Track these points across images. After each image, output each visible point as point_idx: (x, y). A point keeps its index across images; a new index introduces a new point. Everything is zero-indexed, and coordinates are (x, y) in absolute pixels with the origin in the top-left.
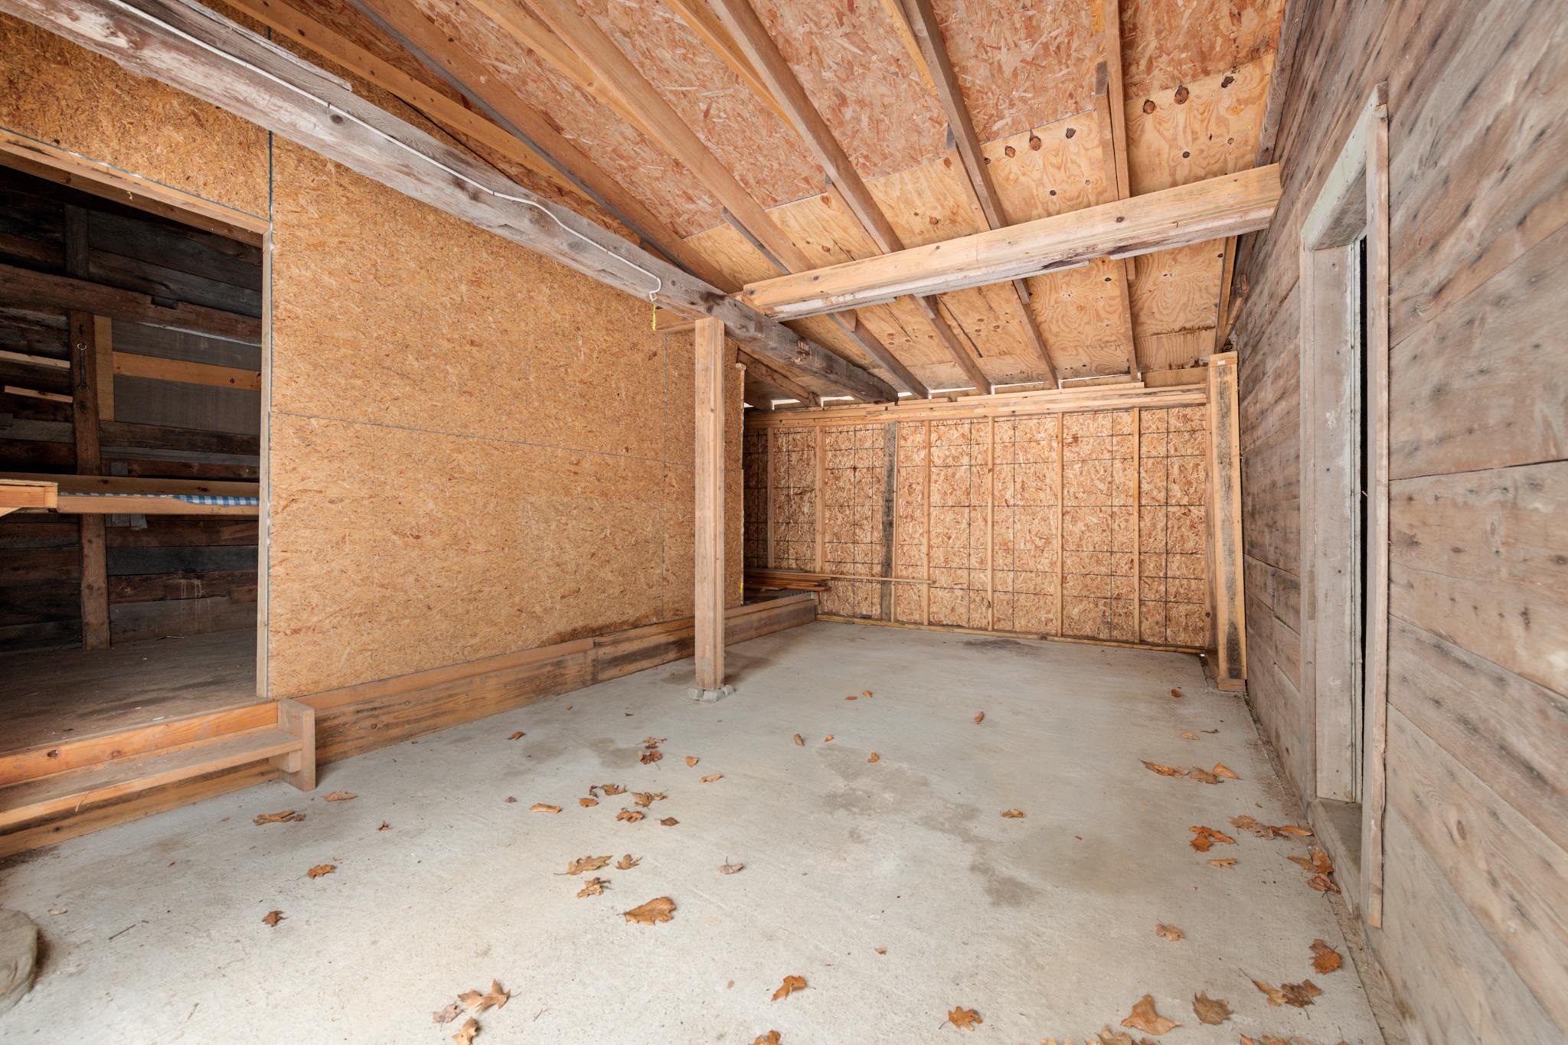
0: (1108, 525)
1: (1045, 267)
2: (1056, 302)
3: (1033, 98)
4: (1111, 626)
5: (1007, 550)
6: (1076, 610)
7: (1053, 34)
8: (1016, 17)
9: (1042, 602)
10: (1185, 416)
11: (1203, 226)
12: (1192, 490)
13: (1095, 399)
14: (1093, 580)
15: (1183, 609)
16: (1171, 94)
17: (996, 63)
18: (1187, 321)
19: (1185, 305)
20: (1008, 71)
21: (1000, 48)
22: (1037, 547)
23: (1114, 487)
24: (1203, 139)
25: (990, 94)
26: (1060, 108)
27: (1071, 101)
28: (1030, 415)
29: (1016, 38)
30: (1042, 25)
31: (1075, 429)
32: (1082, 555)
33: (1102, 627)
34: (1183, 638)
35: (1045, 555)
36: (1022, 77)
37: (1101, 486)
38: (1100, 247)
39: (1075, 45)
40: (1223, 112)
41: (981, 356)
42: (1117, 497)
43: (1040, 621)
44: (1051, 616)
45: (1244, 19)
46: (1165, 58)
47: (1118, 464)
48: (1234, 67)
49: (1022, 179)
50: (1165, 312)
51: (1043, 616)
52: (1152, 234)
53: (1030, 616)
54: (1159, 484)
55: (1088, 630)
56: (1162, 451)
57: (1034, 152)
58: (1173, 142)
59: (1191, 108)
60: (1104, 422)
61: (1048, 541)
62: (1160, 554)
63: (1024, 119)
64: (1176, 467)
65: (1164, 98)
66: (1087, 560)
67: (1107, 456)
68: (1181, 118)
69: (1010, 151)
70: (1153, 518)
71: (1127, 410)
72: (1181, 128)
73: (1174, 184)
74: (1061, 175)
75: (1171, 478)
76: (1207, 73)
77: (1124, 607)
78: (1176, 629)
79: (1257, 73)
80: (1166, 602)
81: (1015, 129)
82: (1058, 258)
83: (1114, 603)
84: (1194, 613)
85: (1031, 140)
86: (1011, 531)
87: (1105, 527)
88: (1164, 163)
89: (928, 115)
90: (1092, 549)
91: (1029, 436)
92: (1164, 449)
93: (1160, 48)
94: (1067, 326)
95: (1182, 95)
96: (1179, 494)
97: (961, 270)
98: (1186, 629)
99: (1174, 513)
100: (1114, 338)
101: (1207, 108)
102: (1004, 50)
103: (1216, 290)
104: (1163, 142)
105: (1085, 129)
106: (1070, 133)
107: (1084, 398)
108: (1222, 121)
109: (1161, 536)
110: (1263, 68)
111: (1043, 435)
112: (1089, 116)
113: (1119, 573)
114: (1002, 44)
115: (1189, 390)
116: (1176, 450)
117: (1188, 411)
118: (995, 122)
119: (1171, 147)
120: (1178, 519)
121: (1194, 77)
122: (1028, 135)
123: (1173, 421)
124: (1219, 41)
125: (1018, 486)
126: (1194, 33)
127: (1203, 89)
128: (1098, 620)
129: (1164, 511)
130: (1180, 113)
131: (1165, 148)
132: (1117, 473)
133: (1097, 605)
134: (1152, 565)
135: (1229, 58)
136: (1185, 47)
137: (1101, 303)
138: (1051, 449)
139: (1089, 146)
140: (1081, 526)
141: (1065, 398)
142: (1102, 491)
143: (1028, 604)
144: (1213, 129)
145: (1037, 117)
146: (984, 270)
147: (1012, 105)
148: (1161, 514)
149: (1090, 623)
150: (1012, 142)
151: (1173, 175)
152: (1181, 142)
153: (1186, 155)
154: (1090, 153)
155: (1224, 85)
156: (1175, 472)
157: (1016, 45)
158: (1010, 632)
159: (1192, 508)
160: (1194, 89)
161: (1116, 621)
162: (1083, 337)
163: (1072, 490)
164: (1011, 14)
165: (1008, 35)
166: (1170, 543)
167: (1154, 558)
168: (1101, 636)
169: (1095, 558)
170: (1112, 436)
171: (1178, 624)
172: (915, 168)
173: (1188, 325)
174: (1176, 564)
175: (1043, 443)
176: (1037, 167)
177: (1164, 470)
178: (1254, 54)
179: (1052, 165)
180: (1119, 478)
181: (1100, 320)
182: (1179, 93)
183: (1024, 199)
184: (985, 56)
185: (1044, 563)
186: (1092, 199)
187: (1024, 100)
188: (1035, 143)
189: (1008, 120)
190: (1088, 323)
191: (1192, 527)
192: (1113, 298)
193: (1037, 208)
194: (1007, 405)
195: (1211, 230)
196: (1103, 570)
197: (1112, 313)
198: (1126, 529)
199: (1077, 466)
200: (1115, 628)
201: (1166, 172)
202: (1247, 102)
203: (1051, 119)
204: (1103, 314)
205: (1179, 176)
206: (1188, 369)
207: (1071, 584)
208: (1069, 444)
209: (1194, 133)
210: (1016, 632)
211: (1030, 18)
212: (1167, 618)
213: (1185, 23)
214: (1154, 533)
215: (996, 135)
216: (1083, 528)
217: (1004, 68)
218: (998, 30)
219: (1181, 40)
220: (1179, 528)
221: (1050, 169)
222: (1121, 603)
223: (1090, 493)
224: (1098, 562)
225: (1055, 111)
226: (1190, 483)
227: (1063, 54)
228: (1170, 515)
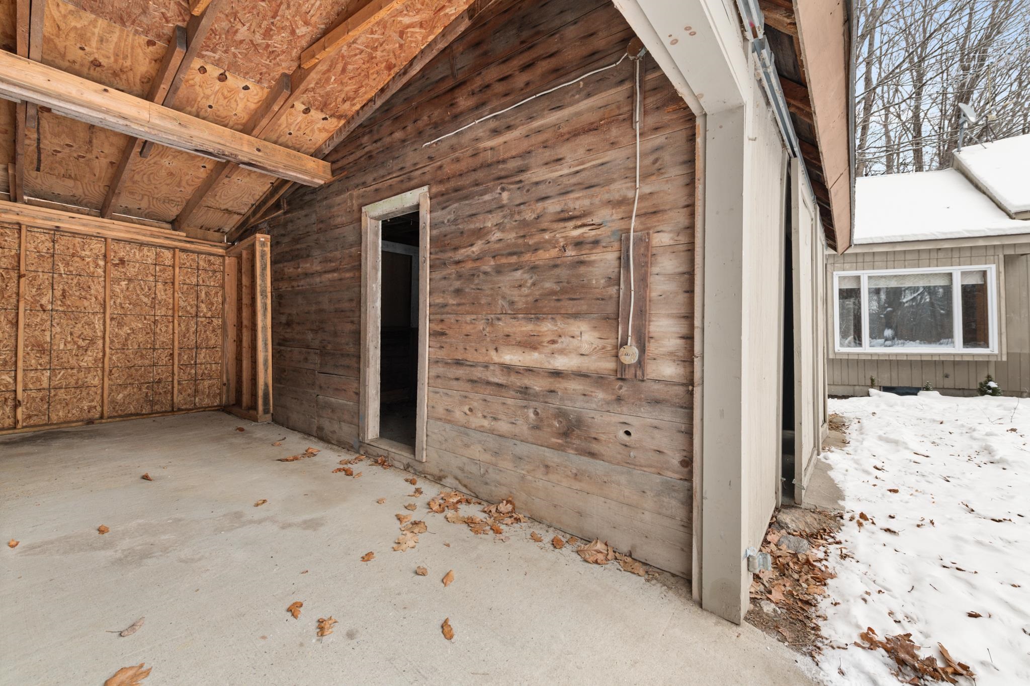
0: (151, 329)
1: (196, 150)
2: (155, 163)
3: (241, 59)
4: (152, 403)
5: (43, 351)
6: (121, 395)
7: (276, 45)
8: (265, 23)
9: (84, 394)
10: (209, 261)
11: (294, 174)
12: (214, 308)
13: (144, 235)
14: (137, 370)
15: (207, 383)
16: (303, 107)
17: (235, 29)
18: (232, 207)
19: (237, 198)
20: (239, 37)
21: (244, 25)
22: (79, 347)
23: (157, 302)
24: (301, 133)
25: (218, 37)
26: (251, 74)
27: (258, 76)
28: (74, 234)
29: (256, 30)
30: (274, 37)
31: (122, 254)
32: (127, 352)
33: (144, 405)
34: (206, 401)
35: (89, 353)
36: (244, 46)
37: (145, 300)
38: (240, 157)
39: (281, 57)
40: (315, 128)
41: (38, 169)
42: (160, 309)
43: (82, 410)
44: (93, 404)
45: (346, 104)
46: (312, 94)
47: (160, 286)
48: (331, 116)
49: (197, 87)
50: (223, 197)
51: (85, 405)
52: (270, 165)
53: (70, 407)
54: (192, 303)
55: (132, 409)
56: (194, 281)
57: (217, 81)
58: (289, 125)
59: (306, 118)
60: (150, 255)
61: (92, 342)
62: (192, 349)
63: (227, 63)
64: (203, 293)
65: (300, 107)
66: (132, 356)
67: (151, 279)
68: (300, 119)
69: (203, 70)
70: (187, 325)
71: (168, 248)
72: (296, 122)
73: (275, 143)
74: (223, 102)
75: (200, 300)
76: (322, 111)
77: (163, 388)
78: (201, 397)
79: (336, 124)
80: (196, 380)
81: (217, 63)
82: (211, 150)
83: (155, 386)
84: (214, 385)
85: (221, 74)
86: (48, 333)
87: (149, 331)
88: (279, 131)
89: (163, 10)
90: (136, 347)
91: (71, 251)
92: (196, 280)
93: (313, 89)
94: (149, 180)
95: (307, 111)
96: (205, 310)
97: (125, 118)
98: (208, 396)
99: (202, 322)
100: (179, 200)
101: (312, 122)
102: (245, 28)
103: (257, 197)
104: (285, 122)
105: (255, 92)
106: (246, 88)
107: (135, 232)
108: (313, 131)
109: (192, 337)
110: (339, 123)
111: (88, 253)
112: (262, 88)
113: (160, 363)
114: (248, 25)
115: (215, 246)
116: (203, 281)
117: (212, 258)
118: (207, 50)
119: (286, 127)
120: (205, 326)
121: (317, 109)
122: (222, 71)
123: (202, 263)
124: (334, 104)
125: (58, 293)
126: (328, 94)
127: (315, 115)
128: (141, 401)
129: (195, 320)
130: (301, 117)
131: (284, 126)
132: (160, 292)
133: (140, 389)
134: (186, 357)
135: (333, 112)
136: (322, 96)
137: (187, 177)
138: (97, 265)
139: (251, 100)
140: (126, 329)
141: (115, 228)
142: (146, 304)
143: (68, 397)
144: (307, 132)
145: (234, 67)
146: (147, 129)
147: (226, 52)
148: (192, 323)
149: (135, 403)
150: (209, 67)
151: (278, 138)
152: (292, 127)
153: (290, 134)
154: (249, 104)
155: (324, 119)
156: (203, 295)
157: (254, 32)
158: (46, 425)
159: (213, 319)
160: (313, 112)
161: (157, 398)
162: (156, 191)
163: (118, 301)
164: (264, 18)
165: (254, 24)
166: (199, 341)
167: (188, 352)
168: (144, 412)
169: (139, 354)
170: (156, 264)
171: (203, 393)
172: (118, 27)
173: (230, 209)
174: (203, 355)
175: (87, 260)
176: (213, 89)
177: (195, 293)
178: (340, 117)
179: (223, 94)
180: (161, 295)
181: (179, 185)
182: (306, 109)
183: (188, 98)
184: (232, 20)
185: (88, 360)
186: (231, 123)
187: (235, 56)
188: (222, 78)
189: (217, 56)
190: (168, 185)
191: (214, 331)
192: (198, 178)
193: (192, 107)
194: (51, 219)
195: (298, 178)
196: (147, 362)
197: (190, 185)
198: (166, 332)
199: (123, 283)
200: (156, 404)
201: (276, 135)
202: (326, 130)
203: (242, 75)
204: (184, 183)
205: (280, 140)
206: (211, 232)
207: (116, 375)
208: (116, 265)
209: (300, 128)
210: (52, 424)
211: (271, 30)
212: (196, 391)
213: (328, 88)
214: (187, 335)
215: (203, 57)
216: (129, 331)
217: (238, 34)
218: (251, 18)
219: (322, 93)
220: (205, 331)
221: (220, 95)
222: (161, 385)
223: (135, 305)
224: (142, 357)
225: (247, 73)
226: (212, 304)
227: (272, 57)
228: (199, 323)
